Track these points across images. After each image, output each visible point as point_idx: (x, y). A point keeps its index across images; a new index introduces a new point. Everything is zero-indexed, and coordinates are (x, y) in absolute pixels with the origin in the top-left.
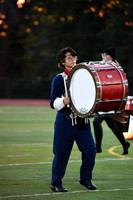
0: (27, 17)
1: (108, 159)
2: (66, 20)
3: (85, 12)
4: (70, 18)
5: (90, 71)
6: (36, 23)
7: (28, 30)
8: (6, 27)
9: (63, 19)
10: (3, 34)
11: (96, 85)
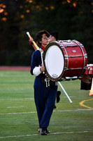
0: (21, 7)
1: (79, 110)
2: (50, 9)
3: (63, 3)
4: (52, 8)
5: (60, 47)
6: (28, 11)
7: (22, 16)
8: (6, 14)
9: (47, 8)
10: (4, 19)
11: (64, 57)
